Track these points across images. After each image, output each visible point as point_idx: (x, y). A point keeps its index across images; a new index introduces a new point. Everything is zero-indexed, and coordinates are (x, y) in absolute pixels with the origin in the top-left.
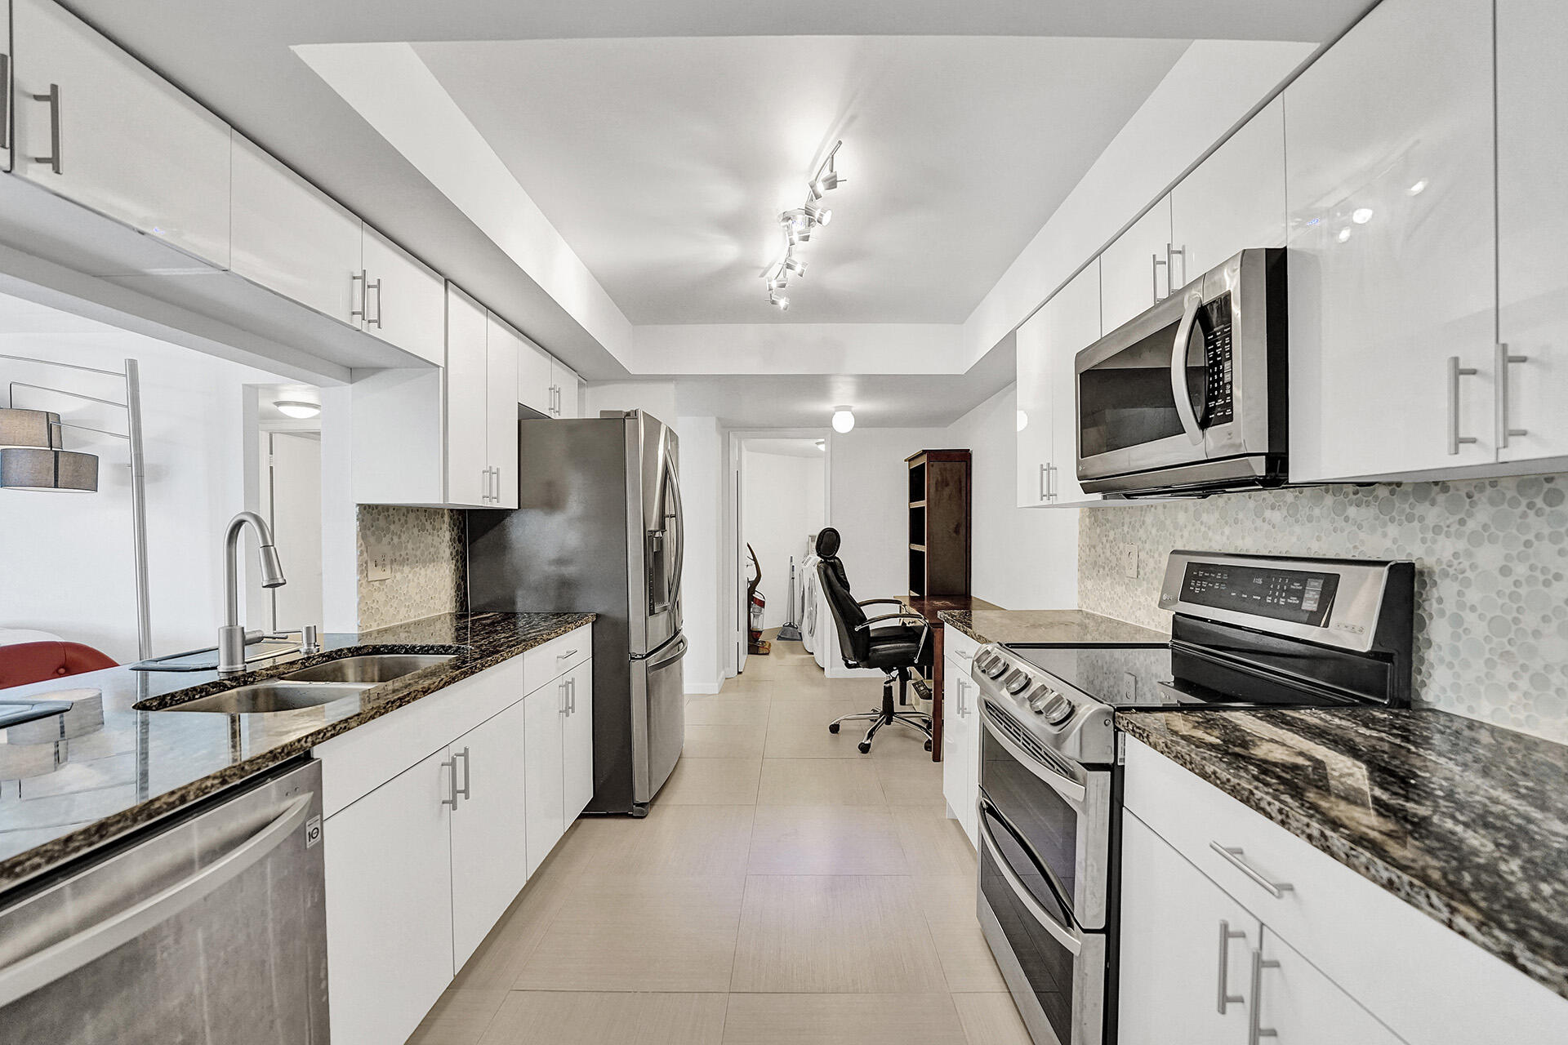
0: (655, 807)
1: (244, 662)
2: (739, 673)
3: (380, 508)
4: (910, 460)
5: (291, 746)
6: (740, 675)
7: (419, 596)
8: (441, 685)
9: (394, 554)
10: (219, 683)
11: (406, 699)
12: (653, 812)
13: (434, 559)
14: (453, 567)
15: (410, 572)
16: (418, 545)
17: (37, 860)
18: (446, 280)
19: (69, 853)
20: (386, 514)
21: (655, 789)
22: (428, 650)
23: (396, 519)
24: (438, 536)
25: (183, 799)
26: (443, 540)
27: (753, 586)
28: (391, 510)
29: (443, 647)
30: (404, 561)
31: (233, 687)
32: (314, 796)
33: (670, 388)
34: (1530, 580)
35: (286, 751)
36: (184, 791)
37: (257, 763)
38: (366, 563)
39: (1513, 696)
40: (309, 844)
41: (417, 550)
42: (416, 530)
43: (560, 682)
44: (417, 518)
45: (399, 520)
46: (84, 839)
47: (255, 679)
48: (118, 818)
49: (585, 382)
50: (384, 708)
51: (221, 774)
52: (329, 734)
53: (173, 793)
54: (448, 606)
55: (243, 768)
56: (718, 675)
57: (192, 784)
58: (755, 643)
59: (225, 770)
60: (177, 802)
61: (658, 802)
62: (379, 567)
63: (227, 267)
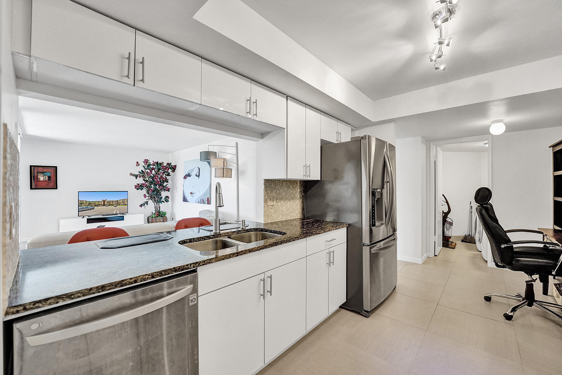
0: (374, 314)
1: (219, 230)
2: (435, 256)
3: (272, 181)
4: (554, 146)
5: (183, 267)
6: (436, 257)
7: (287, 211)
8: (259, 249)
9: (277, 196)
10: (209, 236)
11: (240, 253)
12: (373, 316)
13: (293, 198)
14: (301, 201)
15: (284, 203)
16: (287, 193)
17: (79, 295)
18: (287, 97)
19: (91, 294)
20: (275, 182)
21: (375, 305)
22: (276, 232)
23: (278, 184)
24: (295, 190)
25: (135, 282)
26: (297, 191)
27: (445, 215)
28: (277, 181)
29: (280, 232)
30: (282, 199)
31: (213, 238)
32: (194, 286)
33: (392, 126)
35: (181, 269)
36: (136, 279)
37: (168, 272)
38: (267, 199)
40: (191, 304)
41: (286, 195)
42: (286, 188)
43: (327, 251)
44: (287, 184)
45: (280, 185)
46: (96, 290)
47: (220, 236)
48: (109, 285)
49: (355, 129)
50: (229, 256)
51: (152, 274)
52: (202, 264)
53: (131, 279)
54: (299, 215)
55: (161, 273)
56: (422, 256)
57: (140, 276)
58: (447, 242)
59: (154, 273)
60: (133, 282)
61: (377, 312)
62: (272, 201)
63: (200, 103)
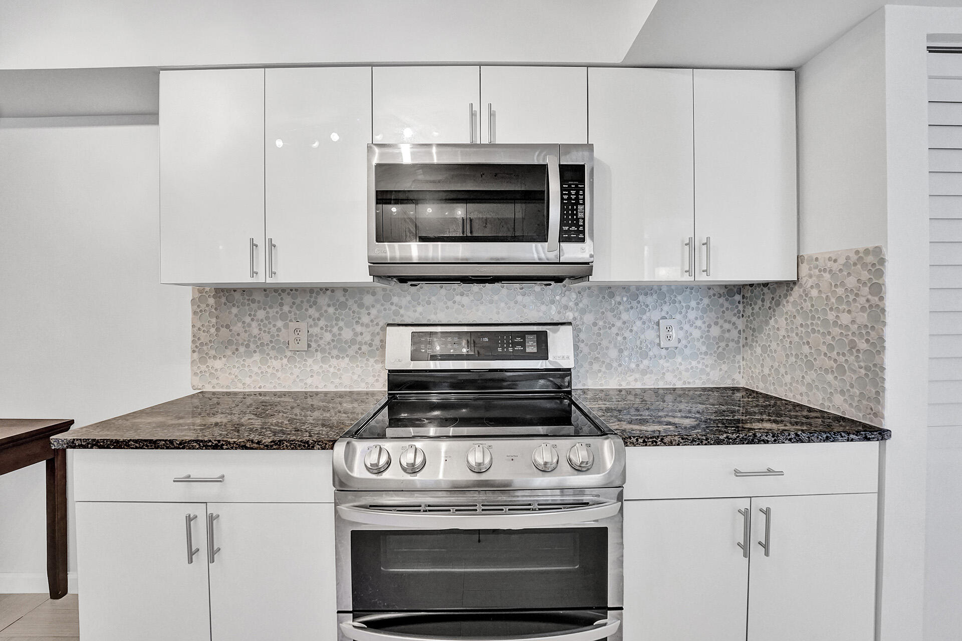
34: (605, 327)
39: (600, 375)
